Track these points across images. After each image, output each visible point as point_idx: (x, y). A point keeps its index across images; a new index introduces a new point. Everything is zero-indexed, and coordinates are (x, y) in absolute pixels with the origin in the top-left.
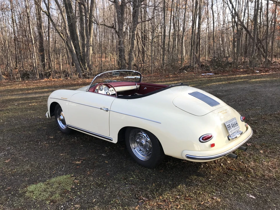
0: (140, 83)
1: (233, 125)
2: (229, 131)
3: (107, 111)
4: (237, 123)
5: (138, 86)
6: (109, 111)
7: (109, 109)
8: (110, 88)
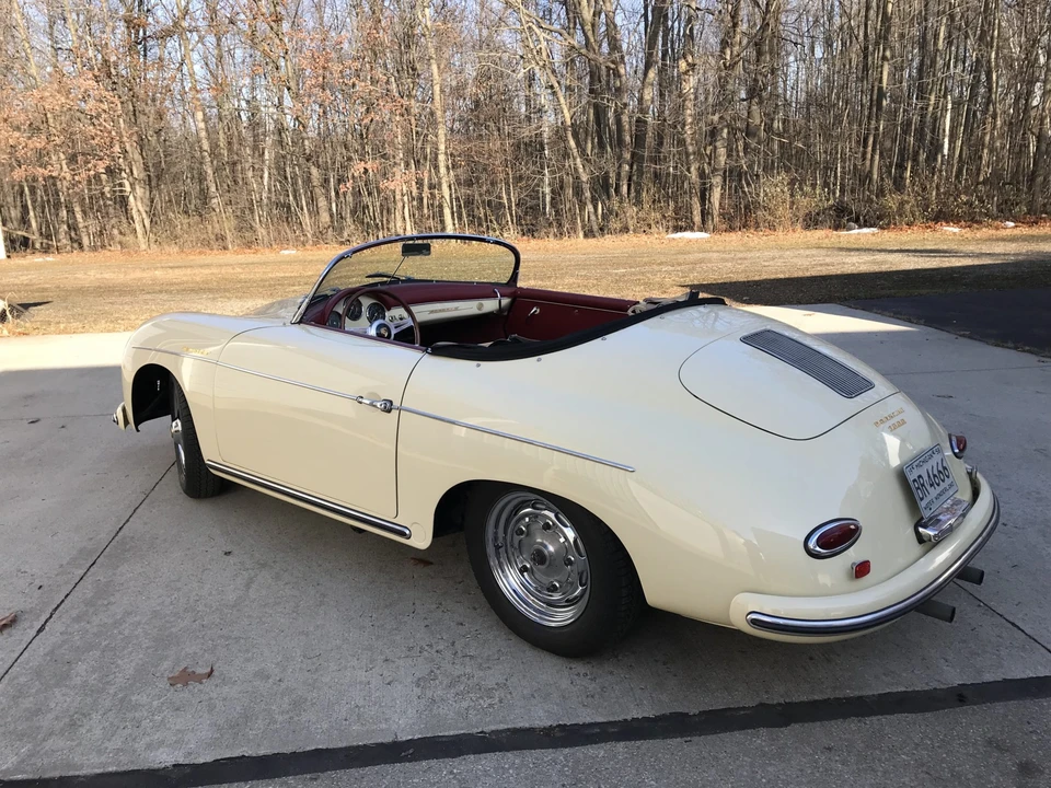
0: (512, 290)
1: (935, 476)
2: (923, 504)
3: (389, 411)
4: (945, 468)
5: (505, 301)
6: (395, 413)
7: (396, 403)
8: (389, 310)
